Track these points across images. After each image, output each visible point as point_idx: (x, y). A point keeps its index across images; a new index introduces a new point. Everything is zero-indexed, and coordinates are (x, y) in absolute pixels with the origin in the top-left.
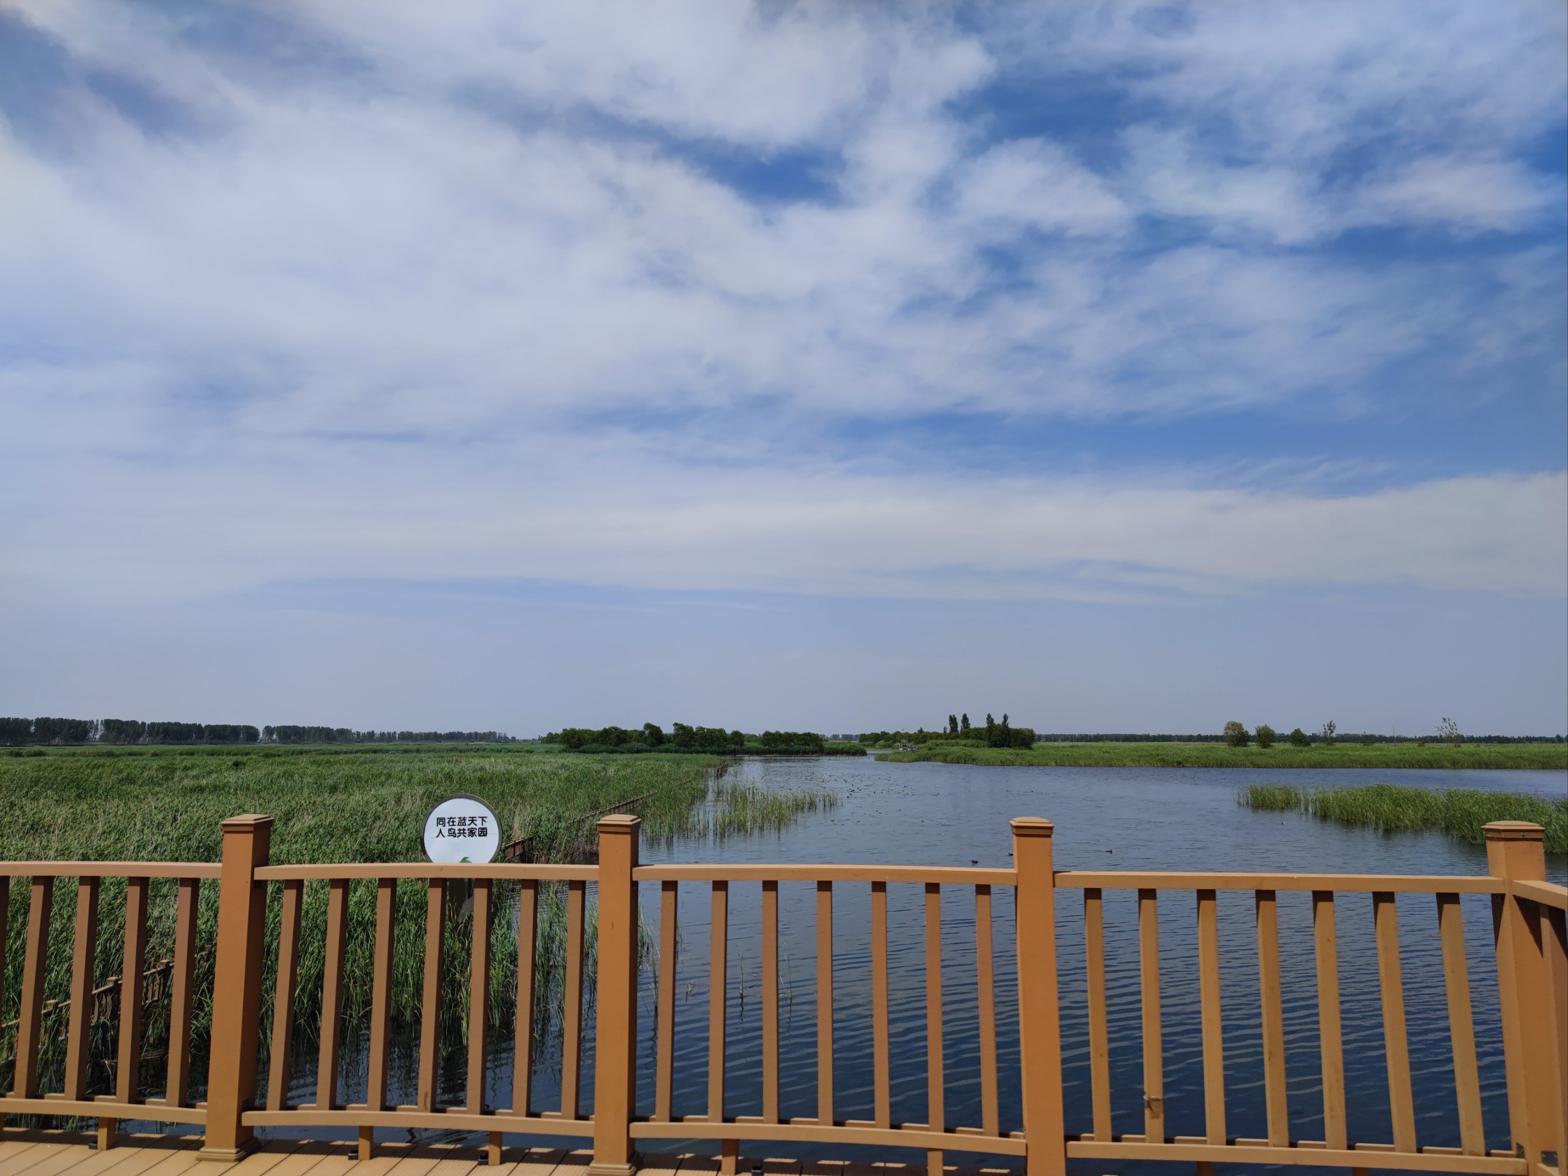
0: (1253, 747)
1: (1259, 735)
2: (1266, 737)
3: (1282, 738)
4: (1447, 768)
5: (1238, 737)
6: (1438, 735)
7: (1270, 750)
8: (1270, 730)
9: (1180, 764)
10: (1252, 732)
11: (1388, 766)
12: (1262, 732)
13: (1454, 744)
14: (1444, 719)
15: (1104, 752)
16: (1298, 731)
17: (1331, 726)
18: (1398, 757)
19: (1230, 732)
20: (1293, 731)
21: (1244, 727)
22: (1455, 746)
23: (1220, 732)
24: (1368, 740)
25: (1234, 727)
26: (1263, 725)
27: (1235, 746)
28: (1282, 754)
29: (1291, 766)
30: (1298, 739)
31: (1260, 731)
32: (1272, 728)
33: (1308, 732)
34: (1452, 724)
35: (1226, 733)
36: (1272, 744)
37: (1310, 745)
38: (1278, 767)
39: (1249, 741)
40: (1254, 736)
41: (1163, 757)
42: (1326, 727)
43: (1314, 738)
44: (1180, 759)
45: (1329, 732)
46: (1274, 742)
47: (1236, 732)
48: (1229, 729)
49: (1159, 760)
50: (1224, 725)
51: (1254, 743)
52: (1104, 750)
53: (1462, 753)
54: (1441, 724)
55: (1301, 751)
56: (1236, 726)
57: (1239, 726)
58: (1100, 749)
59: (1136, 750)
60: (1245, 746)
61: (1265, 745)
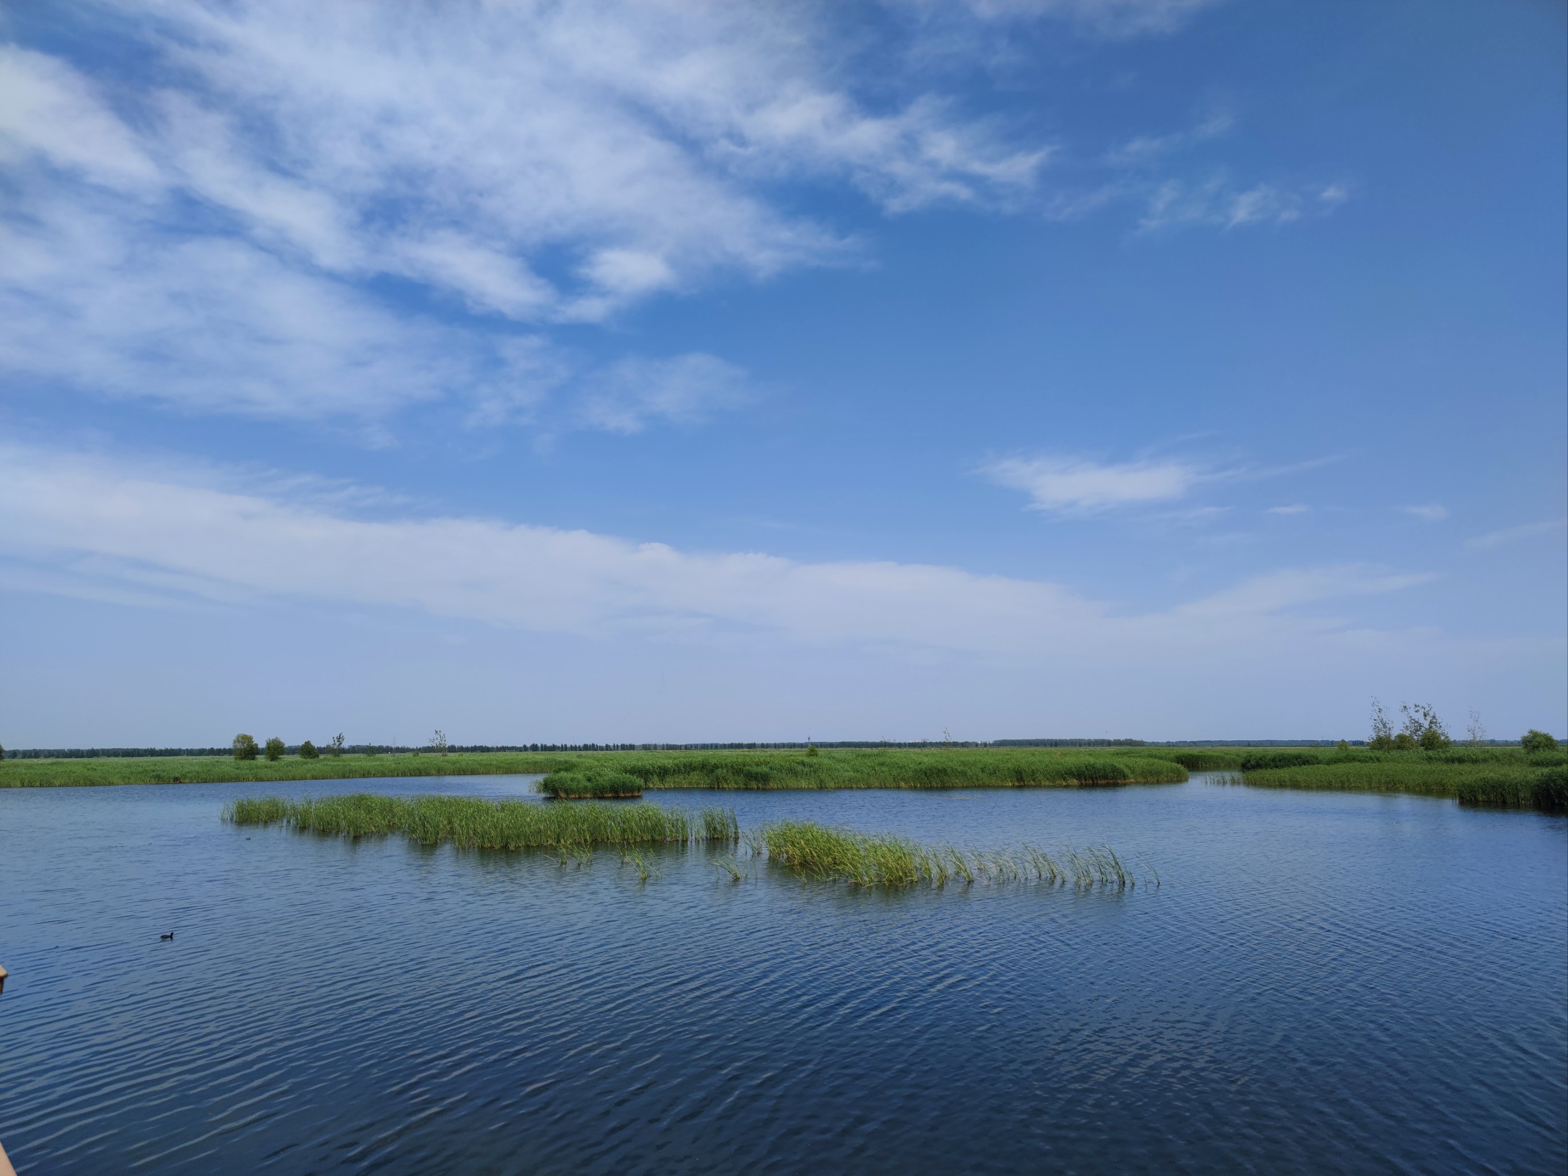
0: (261, 760)
1: (268, 748)
2: (275, 750)
3: (293, 751)
4: (433, 775)
5: (247, 751)
6: (430, 746)
7: (276, 763)
8: (280, 742)
9: (177, 780)
10: (262, 745)
11: (384, 775)
12: (272, 745)
13: (441, 754)
14: (436, 732)
15: (88, 770)
16: (308, 743)
17: (340, 738)
18: (394, 766)
19: (239, 746)
20: (303, 743)
21: (254, 740)
22: (443, 755)
23: (228, 745)
24: (371, 751)
25: (244, 741)
26: (274, 737)
27: (242, 759)
28: (287, 767)
29: (294, 779)
30: (308, 751)
31: (270, 744)
32: (282, 740)
33: (318, 743)
34: (442, 735)
35: (235, 746)
36: (280, 756)
37: (318, 756)
38: (281, 779)
39: (258, 754)
40: (263, 749)
41: (158, 773)
42: (335, 739)
43: (322, 751)
44: (177, 775)
45: (338, 743)
46: (283, 754)
47: (245, 745)
48: (238, 741)
49: (153, 777)
50: (234, 738)
51: (263, 756)
52: (89, 767)
53: (447, 761)
54: (433, 735)
55: (306, 763)
56: (246, 739)
57: (249, 739)
58: (85, 765)
59: (129, 766)
60: (254, 759)
61: (273, 758)
